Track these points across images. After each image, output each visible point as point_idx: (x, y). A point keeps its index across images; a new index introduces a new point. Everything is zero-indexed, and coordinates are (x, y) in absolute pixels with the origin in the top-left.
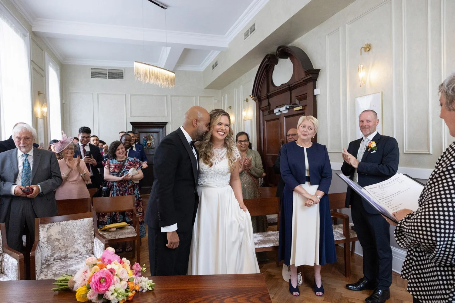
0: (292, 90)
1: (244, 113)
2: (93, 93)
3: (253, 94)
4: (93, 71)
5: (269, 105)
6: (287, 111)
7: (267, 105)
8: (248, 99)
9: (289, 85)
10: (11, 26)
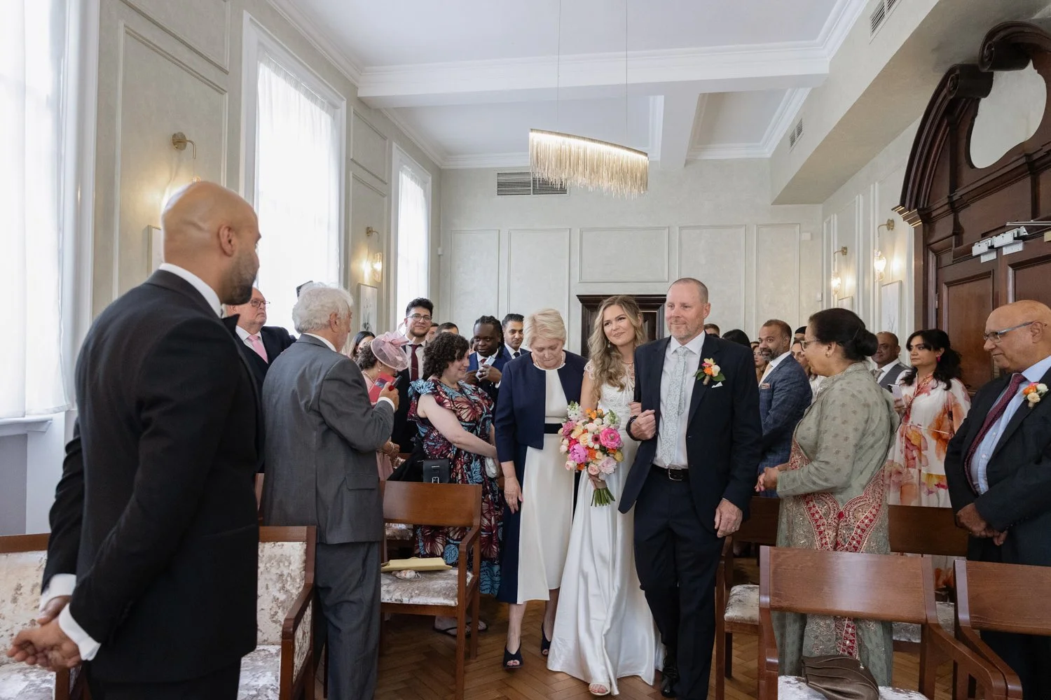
0: (1042, 171)
1: (879, 265)
2: (499, 231)
3: (903, 203)
4: (503, 179)
5: (958, 231)
6: (1019, 247)
7: (950, 231)
8: (893, 221)
9: (1028, 156)
10: (297, 86)
